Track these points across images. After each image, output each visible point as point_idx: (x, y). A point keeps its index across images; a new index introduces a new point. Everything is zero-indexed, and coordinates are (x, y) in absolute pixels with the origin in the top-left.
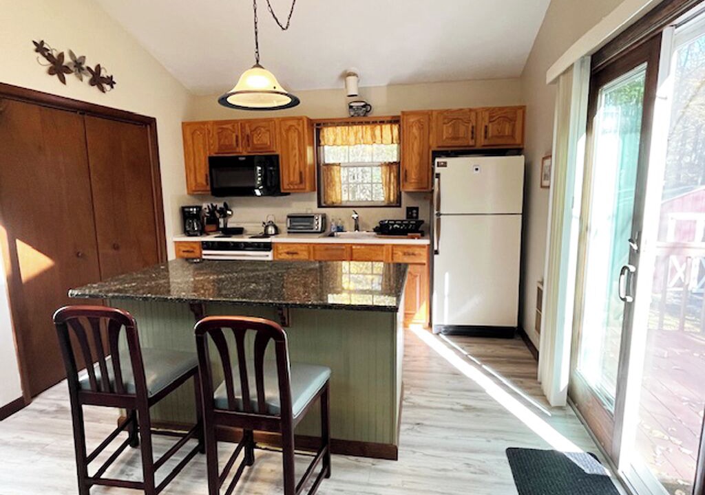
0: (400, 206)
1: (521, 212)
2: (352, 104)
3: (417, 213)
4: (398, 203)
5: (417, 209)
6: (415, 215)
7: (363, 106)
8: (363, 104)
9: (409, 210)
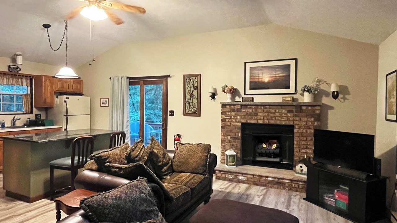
0: (33, 114)
1: (89, 114)
2: (11, 66)
3: (40, 116)
4: (32, 113)
5: (40, 115)
6: (39, 117)
7: (17, 68)
8: (16, 67)
9: (37, 115)
